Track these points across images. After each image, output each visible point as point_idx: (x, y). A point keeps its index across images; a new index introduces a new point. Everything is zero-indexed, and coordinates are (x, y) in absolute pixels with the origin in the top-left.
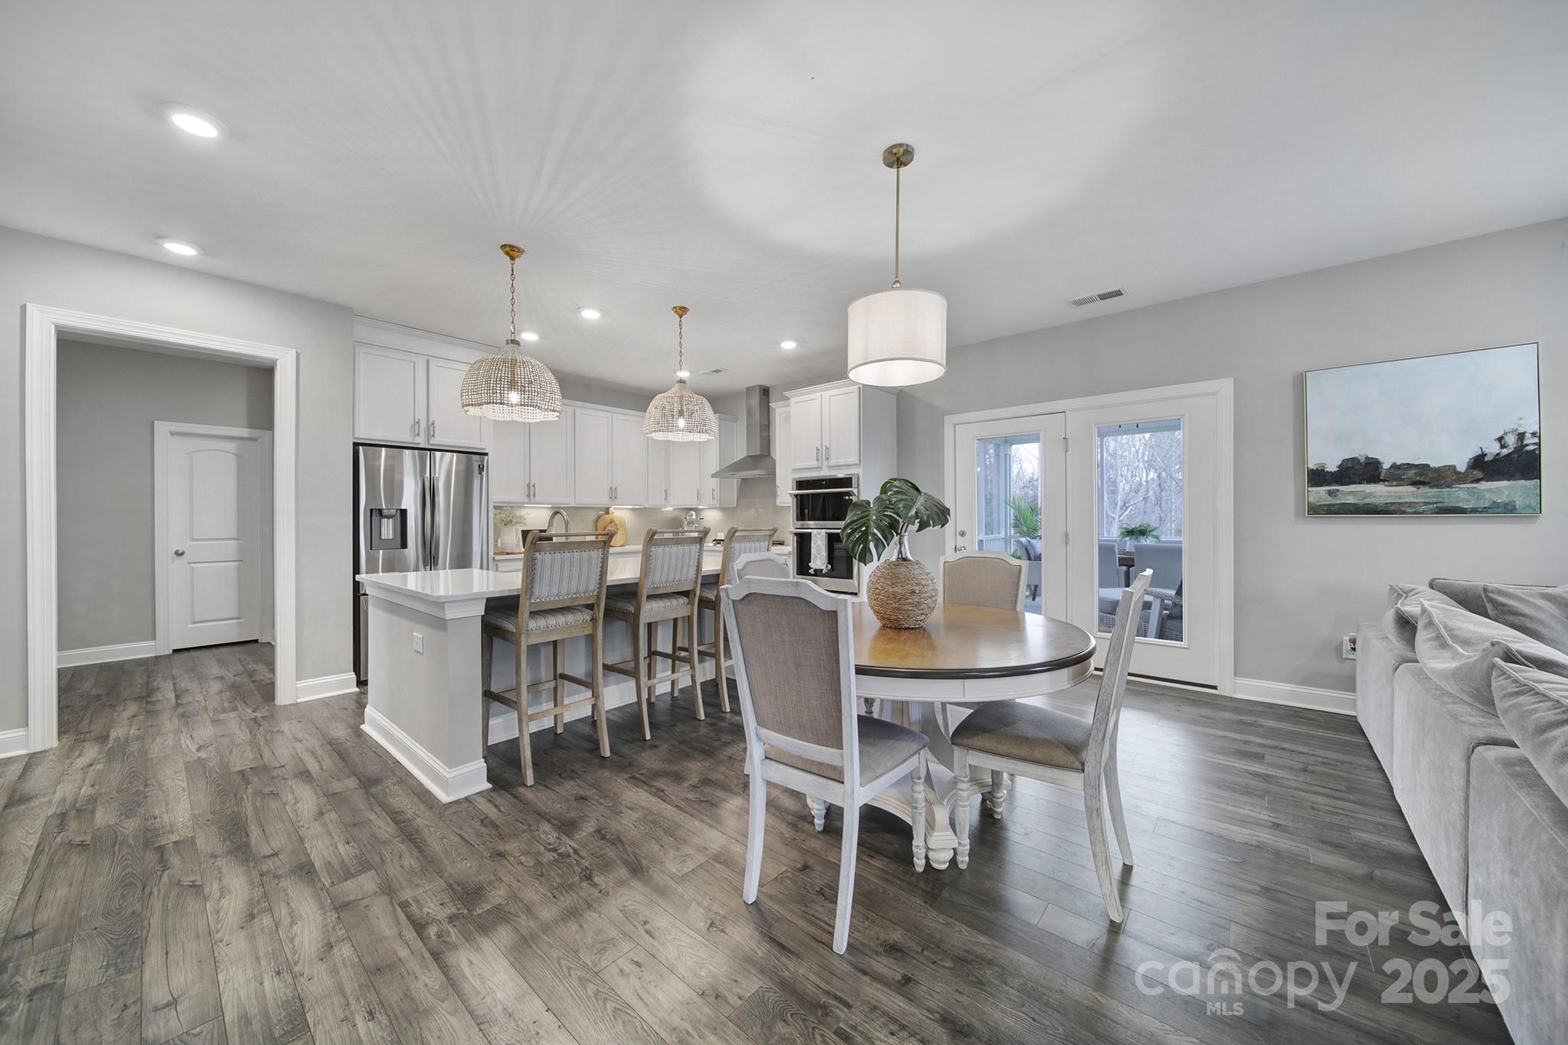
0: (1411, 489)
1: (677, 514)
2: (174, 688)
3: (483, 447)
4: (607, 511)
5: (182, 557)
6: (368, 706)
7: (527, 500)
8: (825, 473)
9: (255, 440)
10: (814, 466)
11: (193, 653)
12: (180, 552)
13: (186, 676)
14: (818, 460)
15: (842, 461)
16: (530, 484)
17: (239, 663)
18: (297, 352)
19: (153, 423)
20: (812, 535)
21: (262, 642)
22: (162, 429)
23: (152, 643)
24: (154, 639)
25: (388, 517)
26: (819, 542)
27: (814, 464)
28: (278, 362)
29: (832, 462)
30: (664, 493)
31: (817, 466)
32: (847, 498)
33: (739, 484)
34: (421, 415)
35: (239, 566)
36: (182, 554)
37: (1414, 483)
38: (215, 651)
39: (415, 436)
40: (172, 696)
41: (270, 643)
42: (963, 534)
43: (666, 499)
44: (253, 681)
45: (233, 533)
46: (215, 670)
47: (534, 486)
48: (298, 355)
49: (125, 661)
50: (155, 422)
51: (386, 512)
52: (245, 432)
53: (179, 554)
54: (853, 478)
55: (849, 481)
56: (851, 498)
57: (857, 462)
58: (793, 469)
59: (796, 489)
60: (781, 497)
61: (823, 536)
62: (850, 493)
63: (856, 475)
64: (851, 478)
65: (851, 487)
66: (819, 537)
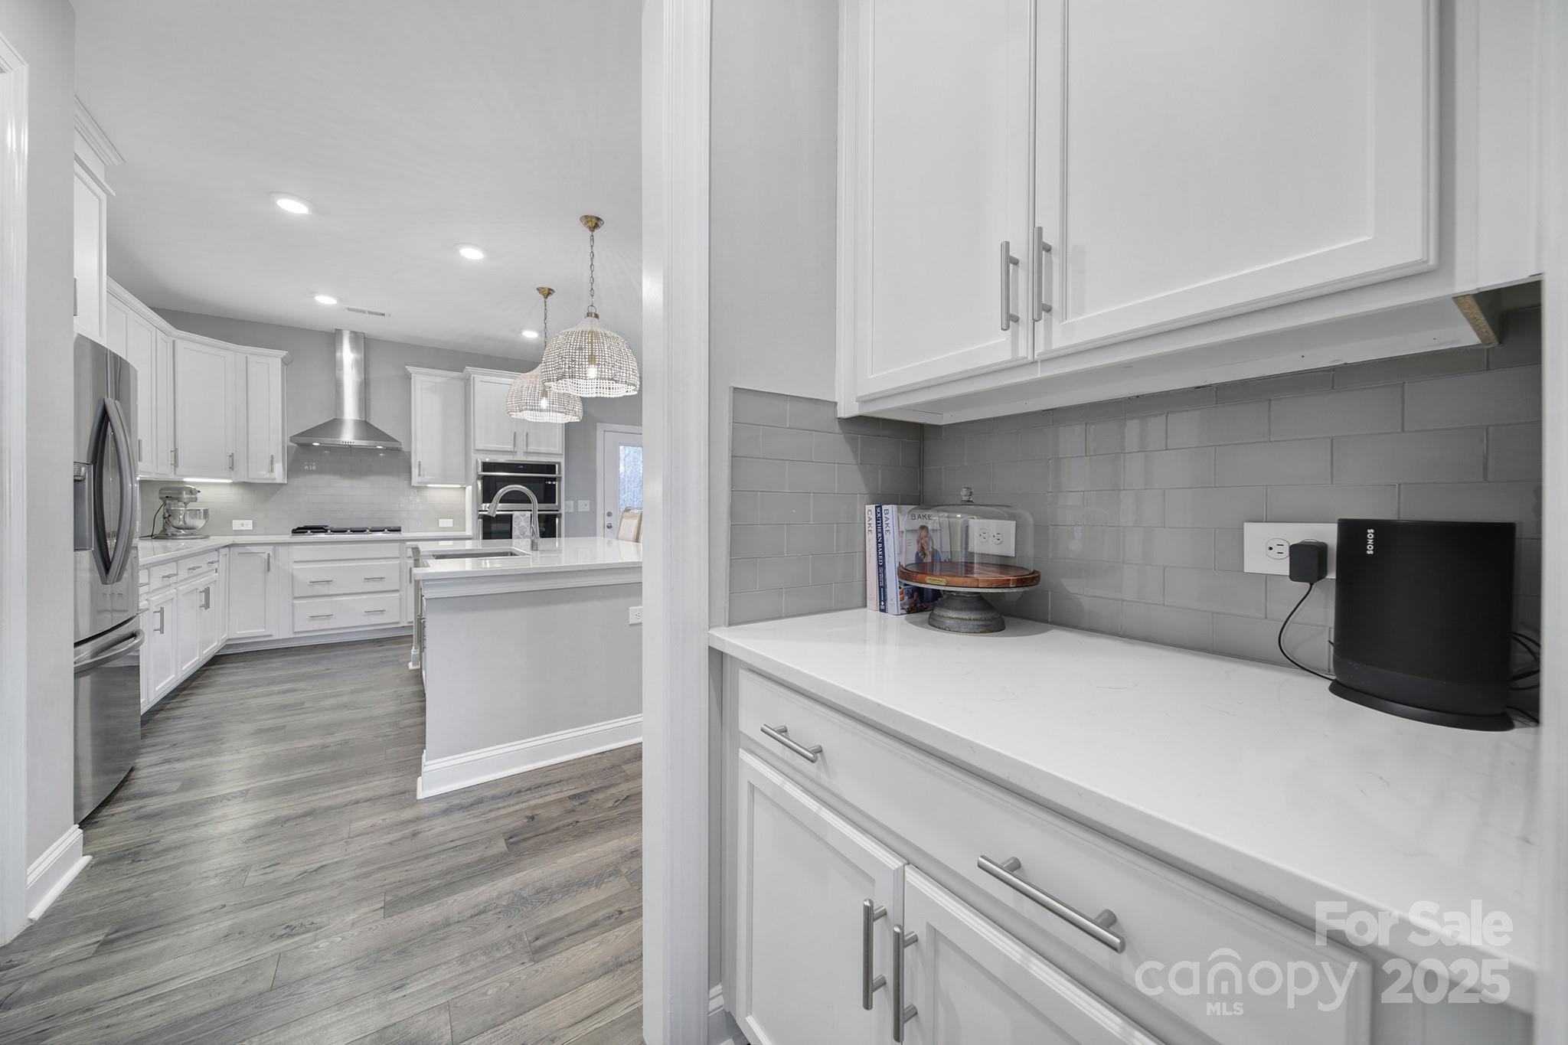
10: (509, 450)
15: (543, 449)
20: (514, 517)
26: (523, 524)
27: (509, 447)
29: (532, 448)
31: (512, 450)
32: (550, 483)
33: (292, 451)
42: (609, 514)
43: (174, 465)
54: (557, 466)
55: (550, 468)
56: (554, 483)
57: (561, 453)
58: (478, 450)
59: (484, 470)
60: (424, 476)
61: (527, 517)
62: (554, 479)
63: (559, 464)
64: (555, 466)
65: (555, 473)
66: (524, 518)
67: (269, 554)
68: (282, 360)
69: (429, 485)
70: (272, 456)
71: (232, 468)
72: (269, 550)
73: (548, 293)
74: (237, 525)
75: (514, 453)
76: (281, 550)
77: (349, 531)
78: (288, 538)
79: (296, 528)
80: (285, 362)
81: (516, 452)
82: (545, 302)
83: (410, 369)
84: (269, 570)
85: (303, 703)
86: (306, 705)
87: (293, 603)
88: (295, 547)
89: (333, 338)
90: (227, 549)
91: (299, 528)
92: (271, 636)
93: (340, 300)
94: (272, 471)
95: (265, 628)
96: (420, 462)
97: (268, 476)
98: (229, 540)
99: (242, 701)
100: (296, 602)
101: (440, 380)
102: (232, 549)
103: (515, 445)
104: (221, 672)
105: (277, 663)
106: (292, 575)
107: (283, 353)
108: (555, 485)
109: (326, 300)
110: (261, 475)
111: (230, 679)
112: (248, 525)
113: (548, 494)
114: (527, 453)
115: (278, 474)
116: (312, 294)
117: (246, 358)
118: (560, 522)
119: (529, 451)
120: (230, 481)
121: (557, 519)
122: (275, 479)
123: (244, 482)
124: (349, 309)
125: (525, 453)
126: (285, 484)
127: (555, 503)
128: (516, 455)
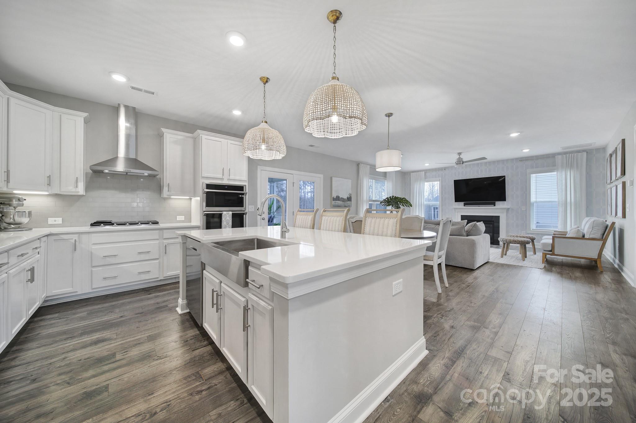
0: (342, 202)
15: (238, 178)
20: (222, 215)
26: (227, 218)
27: (220, 176)
29: (232, 177)
31: (222, 178)
32: (241, 196)
37: (343, 201)
54: (244, 187)
55: (241, 188)
56: (243, 196)
57: (246, 180)
58: (203, 177)
59: (207, 189)
60: (171, 191)
61: (230, 215)
62: (243, 194)
63: (245, 185)
64: (243, 187)
65: (243, 191)
66: (228, 215)
67: (75, 240)
68: (84, 118)
69: (172, 197)
70: (77, 178)
71: (49, 185)
72: (75, 237)
73: (266, 81)
74: (51, 221)
75: (222, 179)
76: (84, 237)
77: (128, 224)
78: (88, 228)
79: (93, 222)
80: (86, 121)
81: (223, 179)
82: (264, 86)
83: (164, 130)
84: (75, 250)
85: (114, 355)
86: (118, 357)
87: (92, 270)
88: (93, 235)
89: (116, 109)
90: (46, 237)
91: (95, 223)
92: (77, 292)
93: (129, 79)
94: (77, 187)
95: (72, 288)
96: (169, 184)
97: (74, 190)
98: (46, 231)
99: (63, 356)
100: (94, 269)
101: (179, 137)
102: (49, 237)
103: (223, 175)
104: (42, 323)
105: (82, 312)
106: (91, 253)
107: (85, 114)
108: (243, 197)
109: (119, 78)
110: (69, 189)
111: (51, 331)
112: (59, 221)
113: (240, 202)
114: (229, 179)
115: (81, 190)
116: (111, 72)
117: (60, 115)
118: (246, 217)
119: (230, 178)
120: (47, 193)
121: (244, 215)
122: (78, 192)
123: (56, 194)
124: (133, 88)
125: (228, 179)
126: (84, 195)
127: (243, 207)
128: (223, 180)
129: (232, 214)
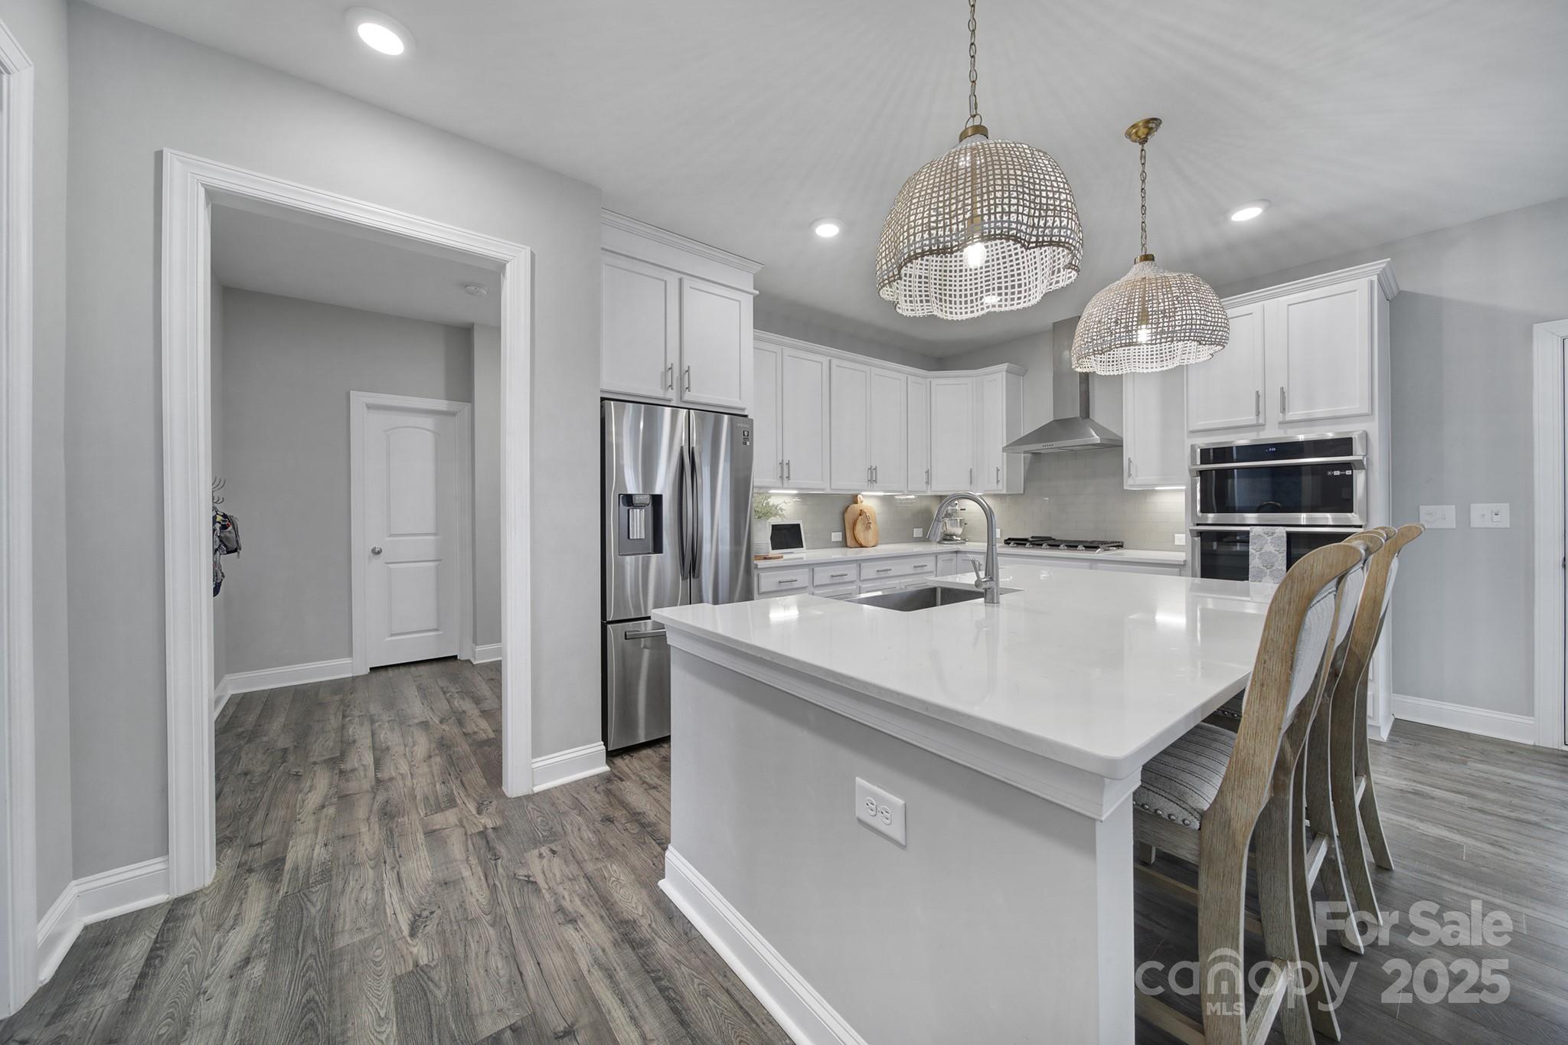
1: (925, 503)
2: (373, 742)
3: (743, 406)
4: (854, 499)
5: (378, 556)
6: (670, 847)
7: (779, 484)
8: (1272, 434)
9: (453, 414)
10: (1246, 423)
11: (390, 673)
12: (377, 550)
13: (385, 718)
14: (1258, 414)
15: (1320, 412)
16: (782, 461)
17: (441, 695)
18: (531, 252)
19: (349, 393)
21: (462, 659)
22: (359, 399)
23: (347, 661)
24: (350, 654)
25: (640, 506)
26: (1269, 548)
27: (1250, 418)
28: (508, 265)
29: (1292, 415)
30: (924, 476)
31: (1254, 425)
32: (1337, 473)
33: (1028, 461)
34: (673, 358)
35: (437, 566)
36: (379, 552)
38: (413, 669)
39: (666, 389)
40: (369, 759)
41: (469, 661)
43: (927, 483)
44: (465, 734)
45: (431, 529)
46: (417, 709)
47: (788, 464)
48: (533, 255)
49: (321, 682)
50: (351, 392)
51: (636, 500)
52: (442, 405)
53: (377, 552)
54: (1358, 440)
55: (1341, 445)
56: (1348, 472)
57: (1368, 415)
58: (1192, 431)
59: (1204, 463)
60: (1135, 477)
61: (1279, 538)
62: (1348, 465)
63: (1362, 434)
64: (1351, 441)
65: (1351, 454)
66: (1269, 539)
70: (998, 469)
71: (971, 482)
75: (1257, 426)
81: (1263, 425)
94: (998, 482)
96: (1130, 459)
108: (1352, 477)
114: (1285, 424)
115: (1003, 486)
119: (1290, 419)
122: (1001, 490)
125: (1281, 424)
127: (1351, 511)
128: (1264, 429)
129: (1289, 534)
